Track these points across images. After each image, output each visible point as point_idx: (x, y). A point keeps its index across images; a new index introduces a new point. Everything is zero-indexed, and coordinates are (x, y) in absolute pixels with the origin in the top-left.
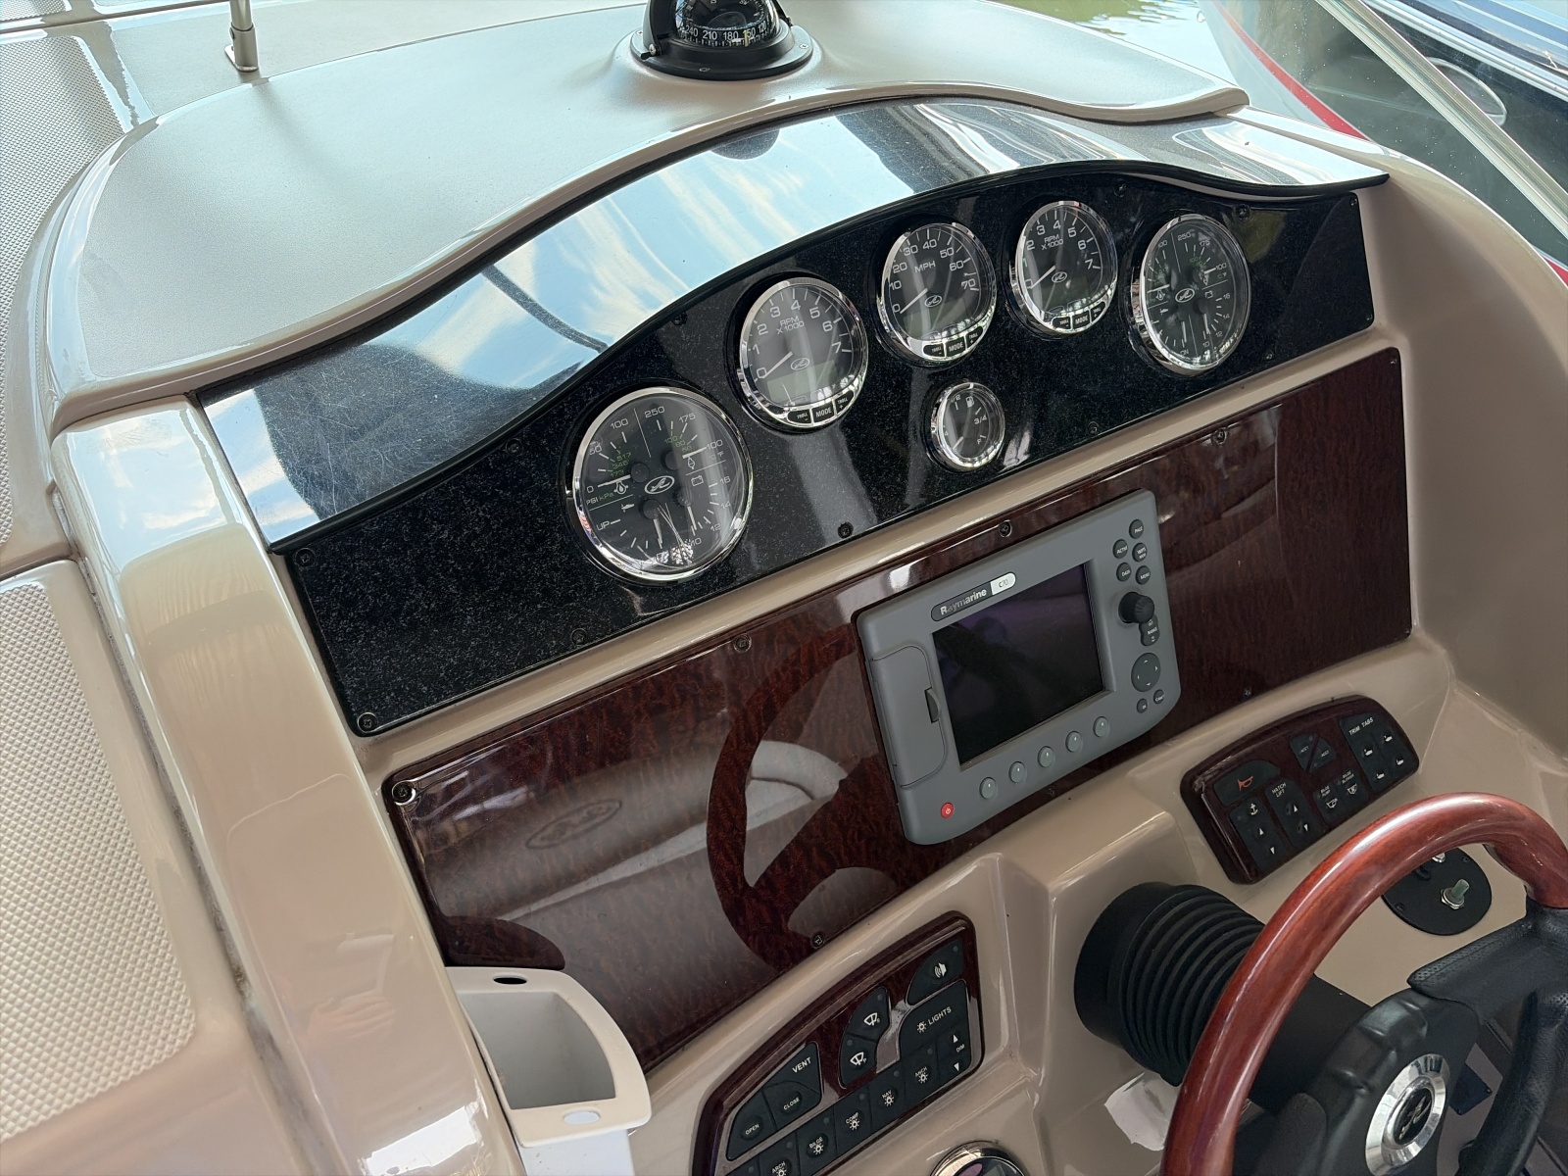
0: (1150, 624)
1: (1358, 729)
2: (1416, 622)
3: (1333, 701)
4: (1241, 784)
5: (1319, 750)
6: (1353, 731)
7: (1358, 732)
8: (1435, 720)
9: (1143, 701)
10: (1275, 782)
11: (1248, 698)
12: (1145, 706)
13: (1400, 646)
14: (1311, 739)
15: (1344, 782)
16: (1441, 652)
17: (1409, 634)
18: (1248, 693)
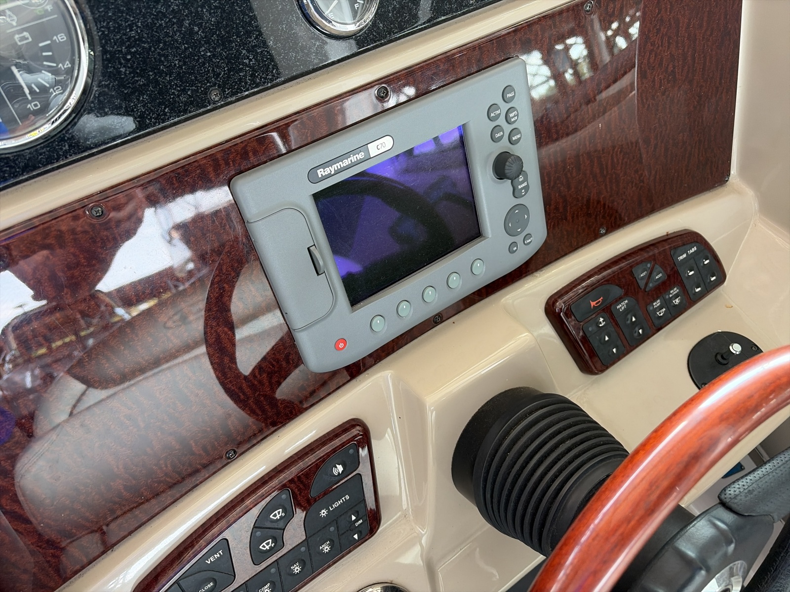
0: (521, 180)
1: (685, 256)
2: (734, 171)
3: (667, 235)
4: (593, 304)
5: (654, 273)
6: (681, 258)
7: (685, 258)
8: (740, 245)
9: (514, 244)
10: (619, 300)
11: (602, 235)
12: (515, 248)
13: (719, 191)
14: (649, 265)
15: (671, 296)
16: (750, 193)
17: (727, 181)
18: (603, 231)
